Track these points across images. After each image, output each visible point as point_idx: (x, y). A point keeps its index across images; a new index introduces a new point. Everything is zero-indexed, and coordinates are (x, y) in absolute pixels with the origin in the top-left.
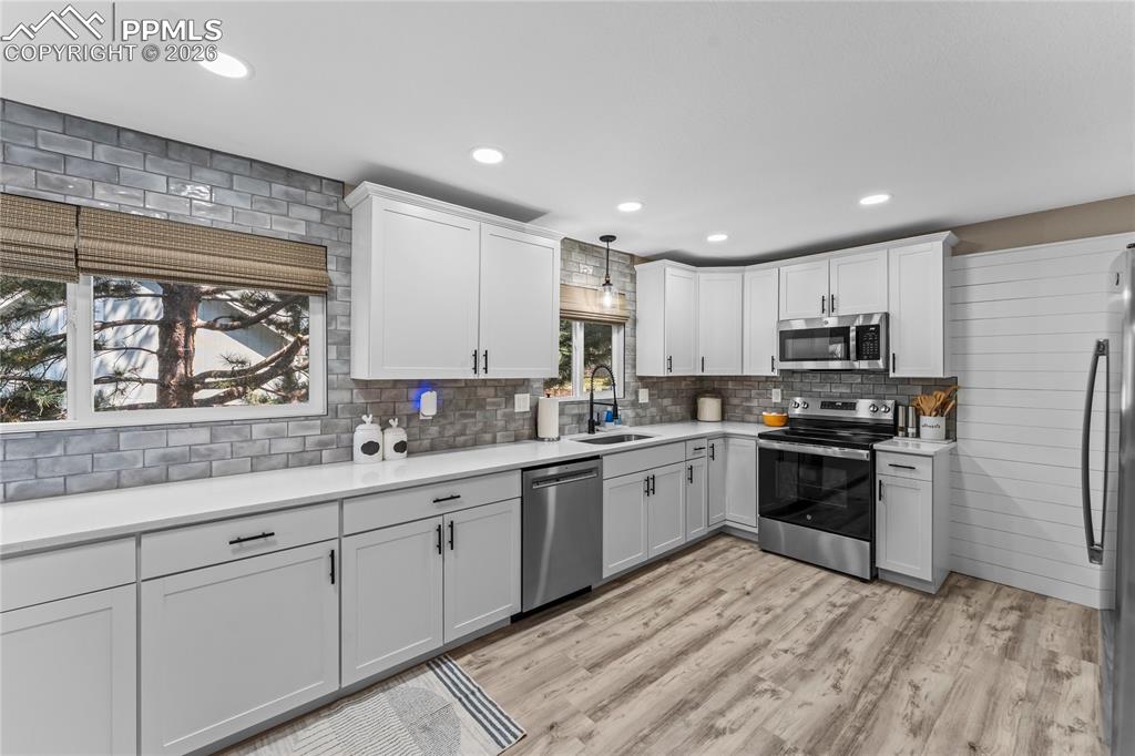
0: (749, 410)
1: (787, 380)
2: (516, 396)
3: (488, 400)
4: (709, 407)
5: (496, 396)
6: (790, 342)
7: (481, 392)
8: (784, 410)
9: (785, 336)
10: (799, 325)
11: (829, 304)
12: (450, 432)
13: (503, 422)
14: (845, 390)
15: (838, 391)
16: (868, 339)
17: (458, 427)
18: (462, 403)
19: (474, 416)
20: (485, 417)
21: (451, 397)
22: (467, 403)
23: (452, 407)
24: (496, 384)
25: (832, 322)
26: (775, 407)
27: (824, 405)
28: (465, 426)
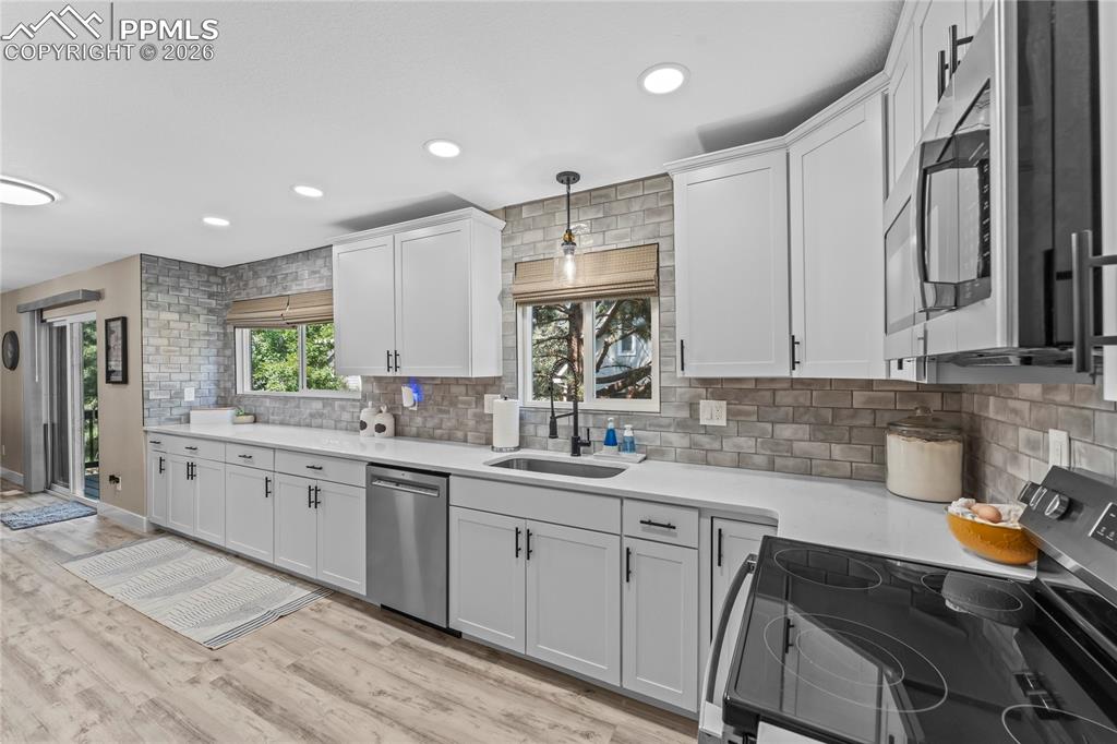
2: (486, 396)
3: (460, 398)
5: (467, 395)
7: (455, 389)
12: (430, 424)
13: (474, 422)
17: (436, 421)
18: (439, 399)
19: (448, 412)
20: (457, 415)
21: (430, 392)
22: (443, 399)
23: (431, 402)
24: (467, 382)
28: (442, 420)
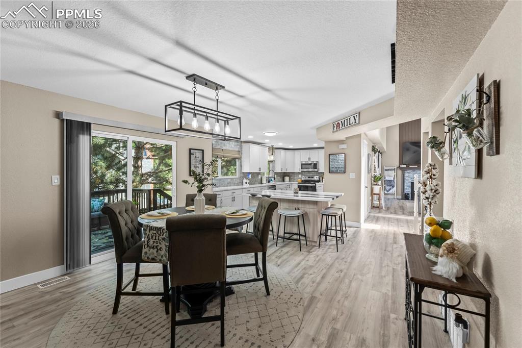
0: (295, 179)
1: (302, 173)
4: (287, 179)
6: (303, 166)
8: (301, 179)
9: (302, 165)
10: (304, 163)
11: (309, 159)
14: (312, 175)
15: (311, 175)
16: (315, 166)
25: (310, 163)
26: (300, 178)
27: (309, 178)
